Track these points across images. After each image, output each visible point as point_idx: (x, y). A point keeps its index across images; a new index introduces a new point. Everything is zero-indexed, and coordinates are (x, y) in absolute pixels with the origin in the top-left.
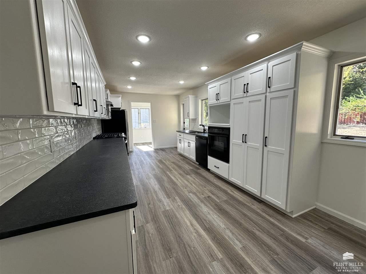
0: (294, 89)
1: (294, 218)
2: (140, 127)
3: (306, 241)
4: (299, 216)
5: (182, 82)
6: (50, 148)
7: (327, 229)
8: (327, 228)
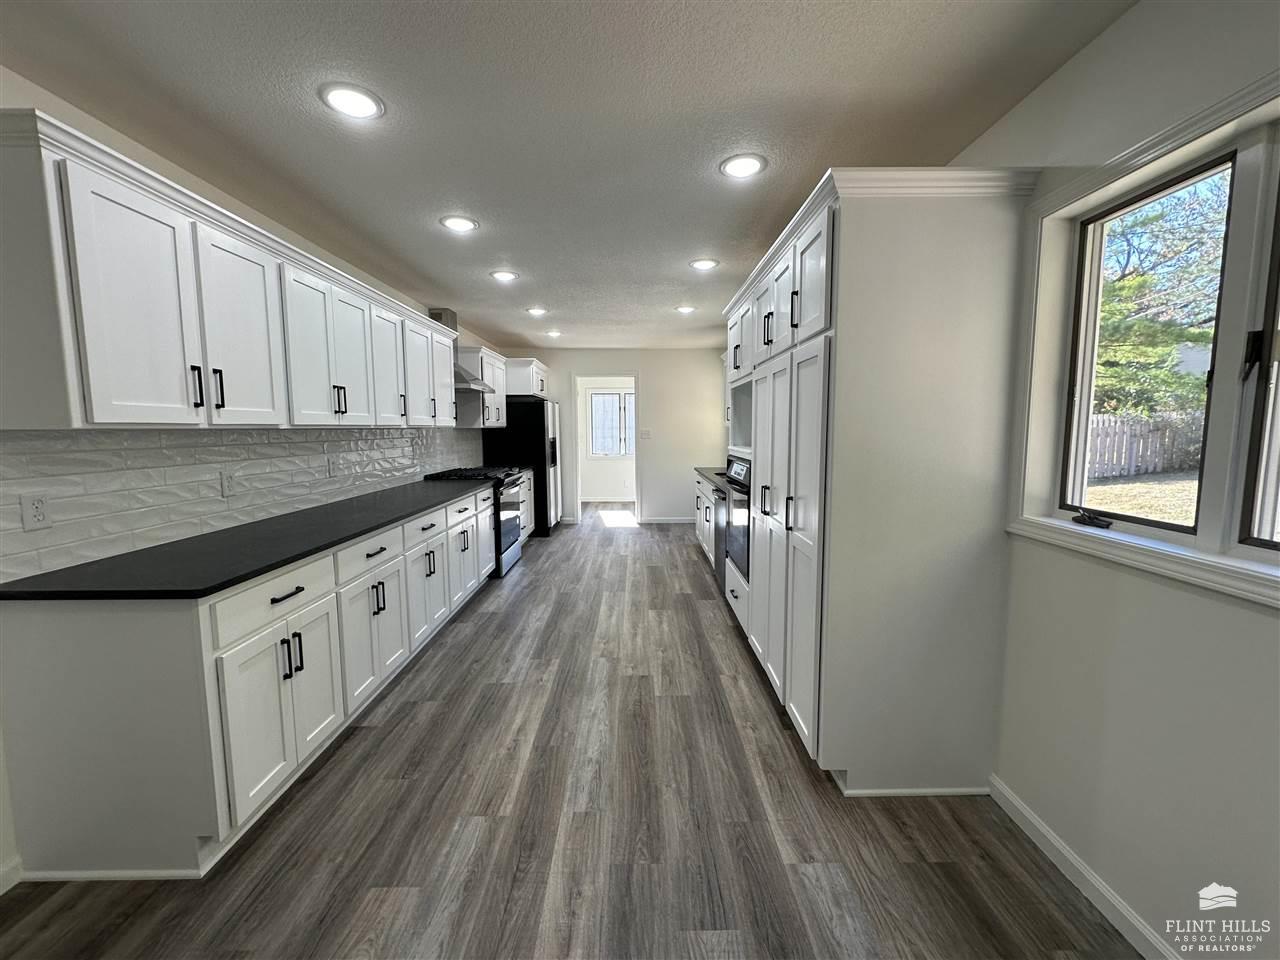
0: (830, 333)
1: (850, 798)
2: (623, 452)
3: (793, 866)
4: (871, 798)
5: (686, 310)
6: (219, 488)
7: (929, 864)
8: (933, 859)
